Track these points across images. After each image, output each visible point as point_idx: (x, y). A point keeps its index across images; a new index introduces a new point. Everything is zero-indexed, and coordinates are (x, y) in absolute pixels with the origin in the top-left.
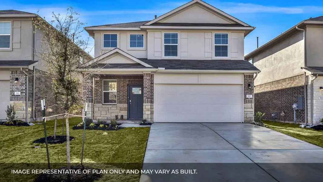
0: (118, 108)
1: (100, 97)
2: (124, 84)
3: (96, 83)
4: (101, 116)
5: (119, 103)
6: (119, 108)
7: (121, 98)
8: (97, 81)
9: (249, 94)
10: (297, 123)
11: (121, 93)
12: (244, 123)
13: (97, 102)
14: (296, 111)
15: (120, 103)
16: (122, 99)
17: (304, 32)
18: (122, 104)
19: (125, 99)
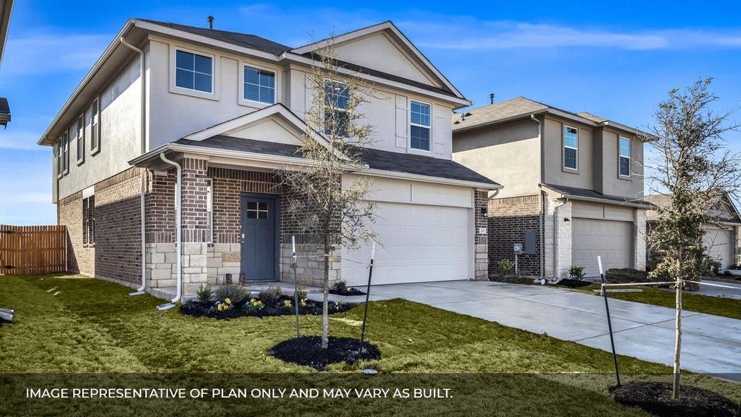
0: (216, 254)
1: (168, 223)
2: (232, 192)
3: (158, 183)
4: (171, 279)
5: (220, 242)
6: (220, 254)
7: (224, 228)
8: (160, 178)
9: (482, 227)
10: (521, 277)
11: (226, 215)
12: (476, 280)
13: (159, 238)
14: (518, 256)
15: (223, 242)
16: (227, 231)
17: (540, 126)
18: (228, 244)
19: (236, 232)
